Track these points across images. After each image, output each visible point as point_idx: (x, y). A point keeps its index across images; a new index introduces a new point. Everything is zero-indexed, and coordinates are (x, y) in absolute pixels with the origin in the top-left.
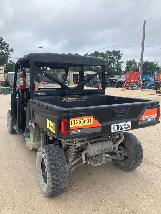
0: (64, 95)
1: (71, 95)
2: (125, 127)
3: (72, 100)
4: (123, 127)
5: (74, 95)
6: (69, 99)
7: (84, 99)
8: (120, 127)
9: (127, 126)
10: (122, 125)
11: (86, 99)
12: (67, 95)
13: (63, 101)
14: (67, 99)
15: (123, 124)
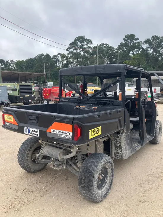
0: (80, 103)
1: (86, 103)
2: (34, 133)
3: (83, 108)
4: (33, 132)
5: (88, 103)
6: (81, 107)
7: (94, 109)
8: (30, 132)
9: (36, 133)
10: (32, 131)
11: (96, 109)
12: (83, 103)
13: (75, 107)
14: (79, 107)
15: (33, 129)
